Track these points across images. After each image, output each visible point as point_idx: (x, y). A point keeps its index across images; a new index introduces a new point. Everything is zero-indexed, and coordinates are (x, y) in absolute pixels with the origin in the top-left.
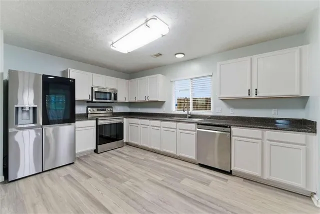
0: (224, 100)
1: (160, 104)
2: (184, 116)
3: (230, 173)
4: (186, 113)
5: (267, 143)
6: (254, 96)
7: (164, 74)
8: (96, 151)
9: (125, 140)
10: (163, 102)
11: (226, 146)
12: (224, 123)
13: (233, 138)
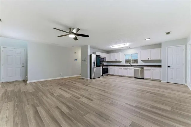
0: (142, 61)
1: (120, 62)
2: (130, 65)
3: (143, 79)
4: (130, 64)
5: (152, 71)
6: (150, 59)
7: (121, 52)
8: (102, 76)
9: (109, 73)
10: (121, 61)
11: (142, 72)
12: (142, 66)
13: (144, 70)
